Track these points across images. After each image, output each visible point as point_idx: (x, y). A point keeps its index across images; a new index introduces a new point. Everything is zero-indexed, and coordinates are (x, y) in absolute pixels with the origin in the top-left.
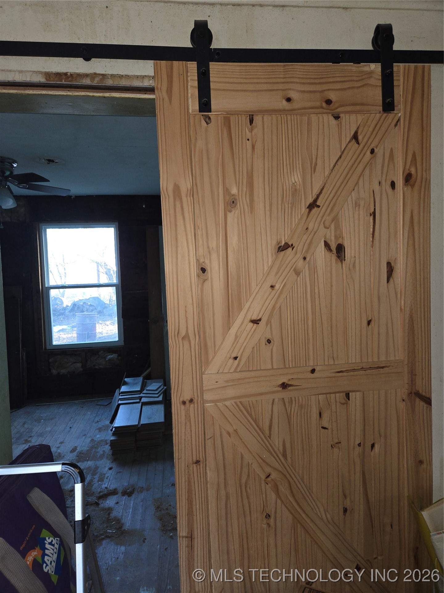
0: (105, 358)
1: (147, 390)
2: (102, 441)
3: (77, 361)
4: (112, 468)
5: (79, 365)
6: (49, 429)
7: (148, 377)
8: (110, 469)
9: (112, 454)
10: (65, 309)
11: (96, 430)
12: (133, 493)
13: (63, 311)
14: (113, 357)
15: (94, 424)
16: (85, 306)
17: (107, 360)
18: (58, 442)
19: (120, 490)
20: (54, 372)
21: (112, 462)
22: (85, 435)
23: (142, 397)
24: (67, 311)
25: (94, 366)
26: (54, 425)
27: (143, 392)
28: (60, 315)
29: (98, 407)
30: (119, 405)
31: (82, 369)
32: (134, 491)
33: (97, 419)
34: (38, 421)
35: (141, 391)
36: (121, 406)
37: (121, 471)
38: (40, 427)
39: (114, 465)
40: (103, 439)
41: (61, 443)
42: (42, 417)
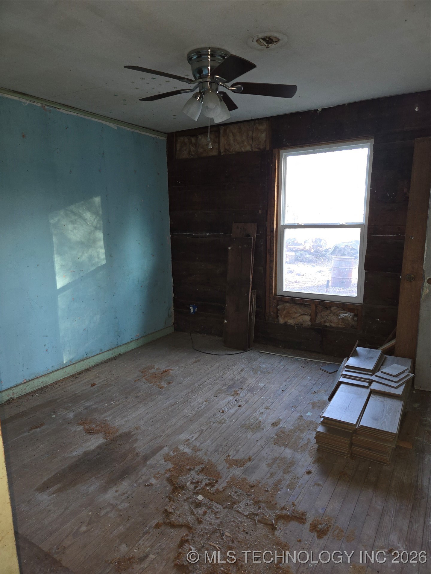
0: (338, 315)
1: (382, 372)
2: (311, 422)
3: (306, 314)
4: (311, 473)
5: (307, 318)
6: (261, 385)
7: (390, 352)
8: (309, 473)
9: (318, 450)
10: (326, 251)
11: (309, 403)
12: (326, 534)
13: (325, 253)
14: (347, 316)
15: (310, 395)
16: (346, 248)
17: (339, 318)
18: (264, 406)
19: (310, 518)
20: (281, 321)
21: (314, 463)
22: (295, 407)
23: (373, 381)
24: (328, 253)
25: (325, 322)
26: (268, 381)
27: (375, 374)
28: (321, 256)
29: (321, 372)
30: (340, 383)
31: (310, 323)
32: (328, 531)
33: (315, 389)
34: (255, 371)
35: (373, 372)
36: (342, 386)
37: (321, 483)
38: (254, 379)
39: (314, 469)
40: (313, 420)
41: (267, 408)
42: (260, 367)
